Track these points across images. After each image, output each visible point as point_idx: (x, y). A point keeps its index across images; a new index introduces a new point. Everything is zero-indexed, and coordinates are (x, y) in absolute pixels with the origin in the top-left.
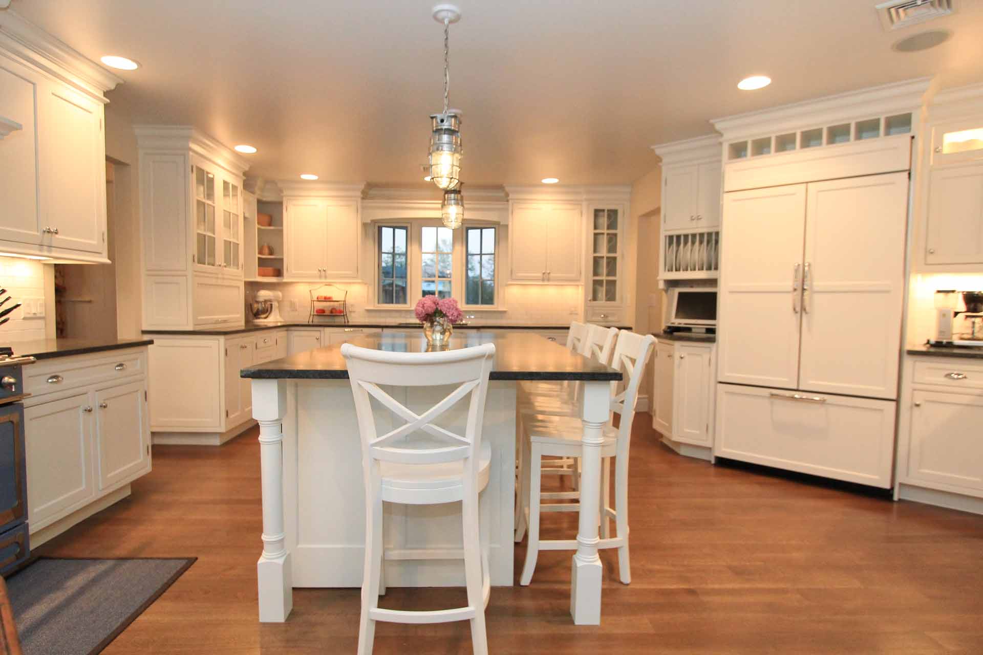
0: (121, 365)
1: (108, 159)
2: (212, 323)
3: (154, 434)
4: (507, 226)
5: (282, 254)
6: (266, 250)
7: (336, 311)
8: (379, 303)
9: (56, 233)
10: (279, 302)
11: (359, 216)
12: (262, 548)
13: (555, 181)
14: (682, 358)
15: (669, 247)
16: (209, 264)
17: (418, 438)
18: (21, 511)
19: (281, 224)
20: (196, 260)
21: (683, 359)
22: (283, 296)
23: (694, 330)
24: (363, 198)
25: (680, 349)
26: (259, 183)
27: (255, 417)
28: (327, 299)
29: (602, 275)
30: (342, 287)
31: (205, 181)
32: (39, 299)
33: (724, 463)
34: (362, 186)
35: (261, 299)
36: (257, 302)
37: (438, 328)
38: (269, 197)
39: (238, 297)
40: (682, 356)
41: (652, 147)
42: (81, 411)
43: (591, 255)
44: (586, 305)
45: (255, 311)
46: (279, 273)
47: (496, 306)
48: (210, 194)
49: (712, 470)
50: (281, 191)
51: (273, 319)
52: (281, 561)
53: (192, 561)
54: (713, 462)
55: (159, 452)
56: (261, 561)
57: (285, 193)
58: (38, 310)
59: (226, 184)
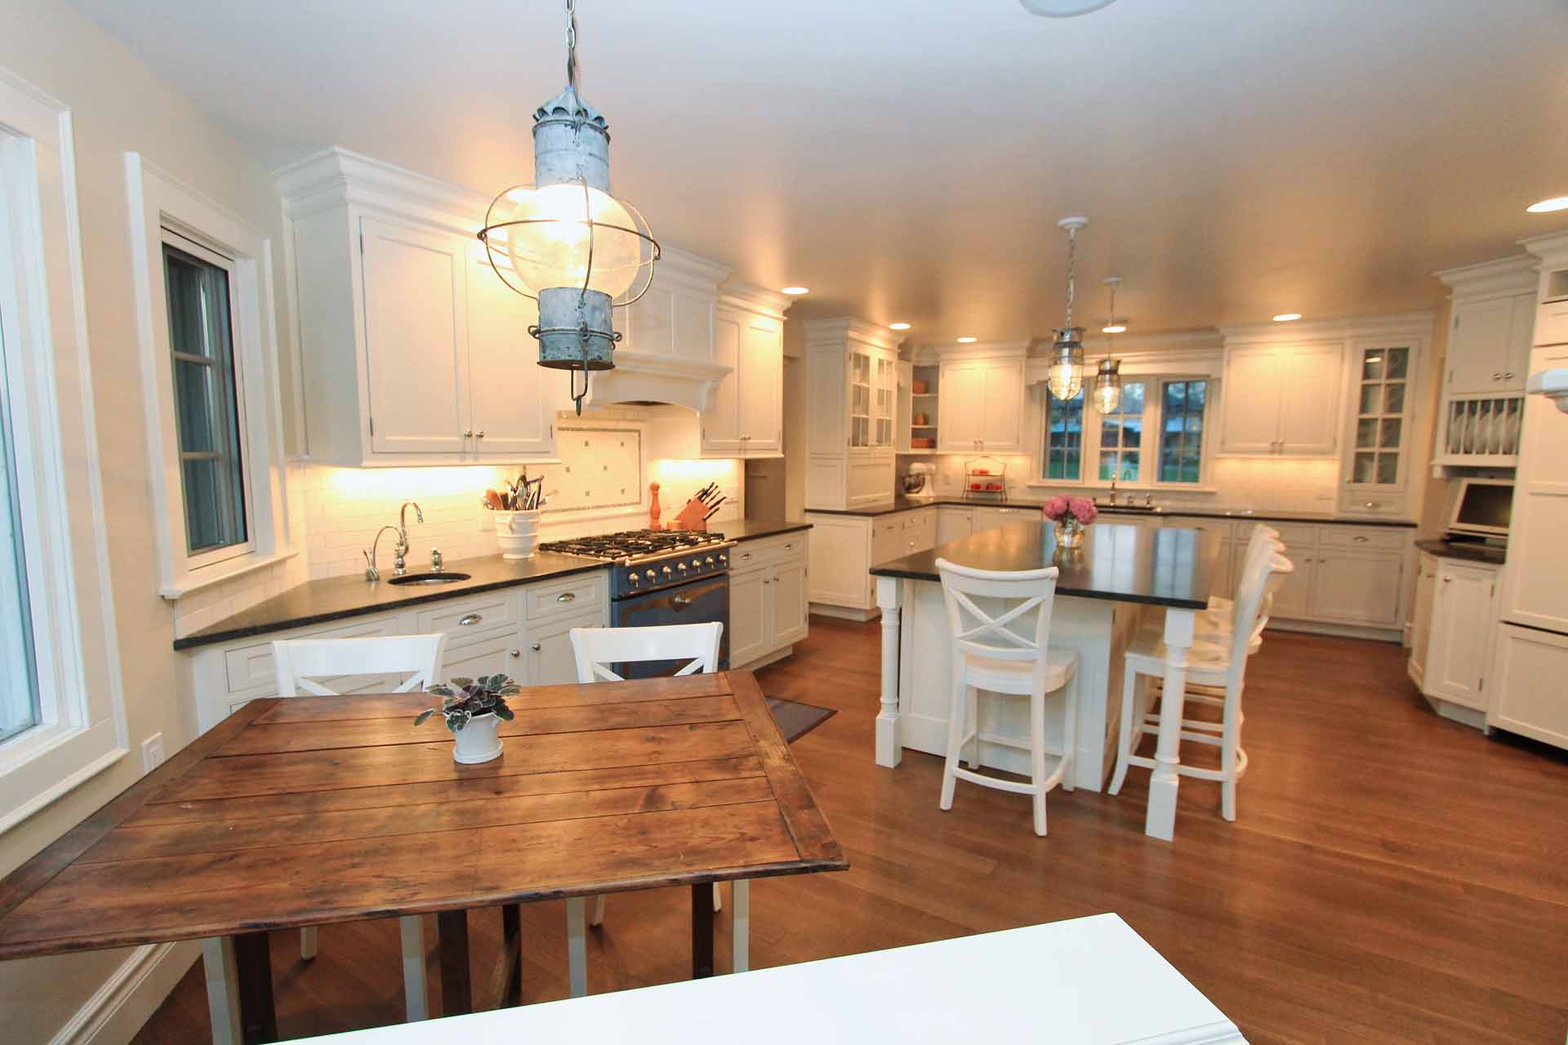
1: (785, 357)
2: (863, 503)
3: (811, 604)
4: (1220, 380)
5: (936, 423)
6: (921, 420)
7: (993, 487)
8: (1044, 477)
10: (931, 475)
11: (1023, 377)
12: (880, 708)
13: (1297, 316)
14: (1447, 581)
15: (1456, 419)
16: (862, 446)
17: (991, 639)
19: (936, 391)
20: (851, 443)
21: (1449, 584)
22: (937, 468)
23: (1488, 541)
24: (1029, 357)
25: (1447, 569)
26: (915, 350)
27: (878, 605)
28: (983, 473)
29: (1373, 445)
30: (1001, 460)
31: (862, 362)
33: (1504, 739)
34: (1027, 343)
35: (913, 472)
36: (910, 476)
37: (1069, 529)
38: (926, 362)
39: (889, 476)
40: (1448, 578)
41: (1436, 274)
42: (762, 582)
43: (1356, 416)
44: (1341, 487)
45: (907, 485)
46: (932, 444)
47: (1201, 486)
48: (865, 374)
49: (1485, 744)
50: (937, 355)
51: (925, 494)
52: (893, 720)
53: (833, 713)
54: (1486, 733)
55: (815, 621)
56: (879, 717)
57: (943, 357)
59: (881, 362)
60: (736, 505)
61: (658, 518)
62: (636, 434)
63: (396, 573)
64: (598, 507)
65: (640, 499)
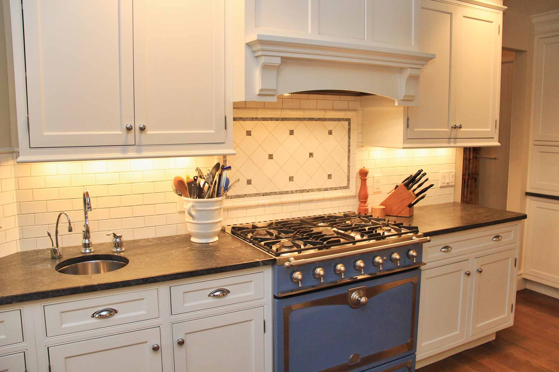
0: (497, 237)
9: (460, 128)
18: (412, 346)
32: (452, 172)
42: (463, 273)
58: (449, 180)
60: (452, 189)
61: (365, 202)
62: (347, 123)
63: (83, 251)
64: (302, 191)
65: (349, 184)
